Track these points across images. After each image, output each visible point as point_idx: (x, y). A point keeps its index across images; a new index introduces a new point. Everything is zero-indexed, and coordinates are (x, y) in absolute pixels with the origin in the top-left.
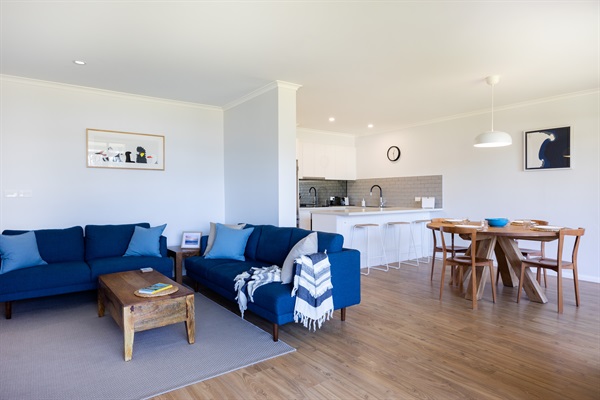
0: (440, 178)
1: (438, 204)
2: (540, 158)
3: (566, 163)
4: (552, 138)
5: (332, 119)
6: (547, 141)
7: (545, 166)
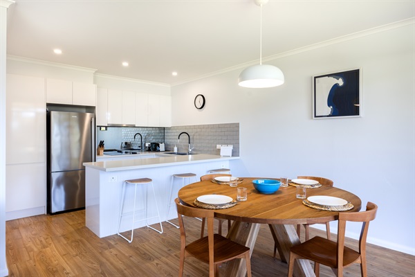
0: (237, 125)
1: (235, 153)
2: (329, 106)
3: (356, 112)
4: (341, 82)
5: (125, 64)
6: (336, 86)
7: (334, 114)
